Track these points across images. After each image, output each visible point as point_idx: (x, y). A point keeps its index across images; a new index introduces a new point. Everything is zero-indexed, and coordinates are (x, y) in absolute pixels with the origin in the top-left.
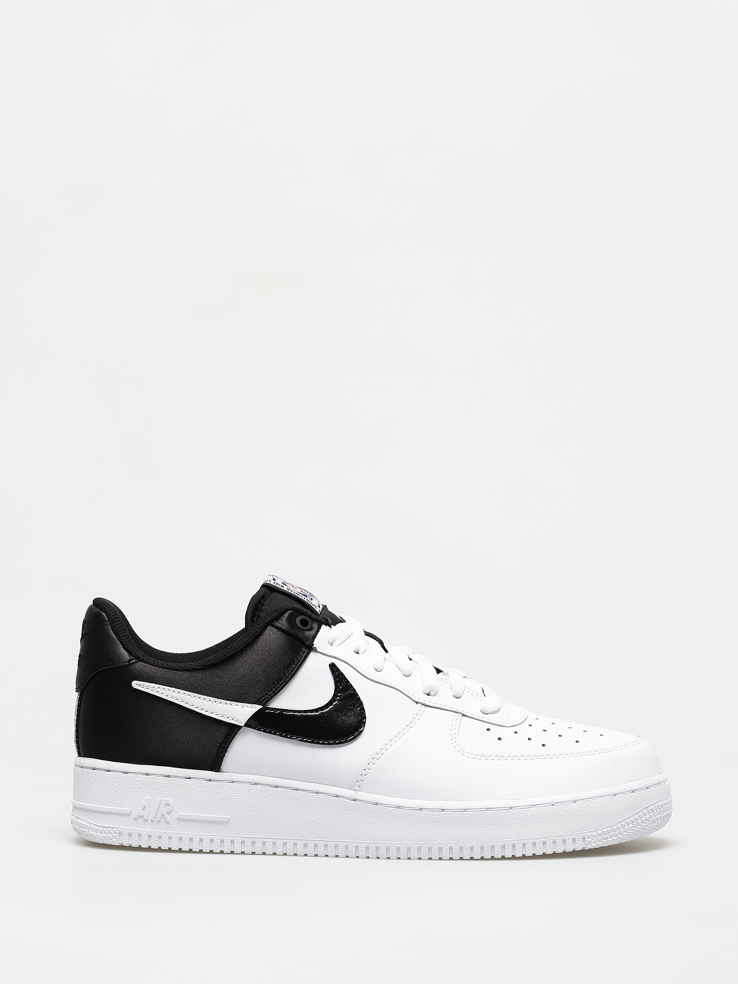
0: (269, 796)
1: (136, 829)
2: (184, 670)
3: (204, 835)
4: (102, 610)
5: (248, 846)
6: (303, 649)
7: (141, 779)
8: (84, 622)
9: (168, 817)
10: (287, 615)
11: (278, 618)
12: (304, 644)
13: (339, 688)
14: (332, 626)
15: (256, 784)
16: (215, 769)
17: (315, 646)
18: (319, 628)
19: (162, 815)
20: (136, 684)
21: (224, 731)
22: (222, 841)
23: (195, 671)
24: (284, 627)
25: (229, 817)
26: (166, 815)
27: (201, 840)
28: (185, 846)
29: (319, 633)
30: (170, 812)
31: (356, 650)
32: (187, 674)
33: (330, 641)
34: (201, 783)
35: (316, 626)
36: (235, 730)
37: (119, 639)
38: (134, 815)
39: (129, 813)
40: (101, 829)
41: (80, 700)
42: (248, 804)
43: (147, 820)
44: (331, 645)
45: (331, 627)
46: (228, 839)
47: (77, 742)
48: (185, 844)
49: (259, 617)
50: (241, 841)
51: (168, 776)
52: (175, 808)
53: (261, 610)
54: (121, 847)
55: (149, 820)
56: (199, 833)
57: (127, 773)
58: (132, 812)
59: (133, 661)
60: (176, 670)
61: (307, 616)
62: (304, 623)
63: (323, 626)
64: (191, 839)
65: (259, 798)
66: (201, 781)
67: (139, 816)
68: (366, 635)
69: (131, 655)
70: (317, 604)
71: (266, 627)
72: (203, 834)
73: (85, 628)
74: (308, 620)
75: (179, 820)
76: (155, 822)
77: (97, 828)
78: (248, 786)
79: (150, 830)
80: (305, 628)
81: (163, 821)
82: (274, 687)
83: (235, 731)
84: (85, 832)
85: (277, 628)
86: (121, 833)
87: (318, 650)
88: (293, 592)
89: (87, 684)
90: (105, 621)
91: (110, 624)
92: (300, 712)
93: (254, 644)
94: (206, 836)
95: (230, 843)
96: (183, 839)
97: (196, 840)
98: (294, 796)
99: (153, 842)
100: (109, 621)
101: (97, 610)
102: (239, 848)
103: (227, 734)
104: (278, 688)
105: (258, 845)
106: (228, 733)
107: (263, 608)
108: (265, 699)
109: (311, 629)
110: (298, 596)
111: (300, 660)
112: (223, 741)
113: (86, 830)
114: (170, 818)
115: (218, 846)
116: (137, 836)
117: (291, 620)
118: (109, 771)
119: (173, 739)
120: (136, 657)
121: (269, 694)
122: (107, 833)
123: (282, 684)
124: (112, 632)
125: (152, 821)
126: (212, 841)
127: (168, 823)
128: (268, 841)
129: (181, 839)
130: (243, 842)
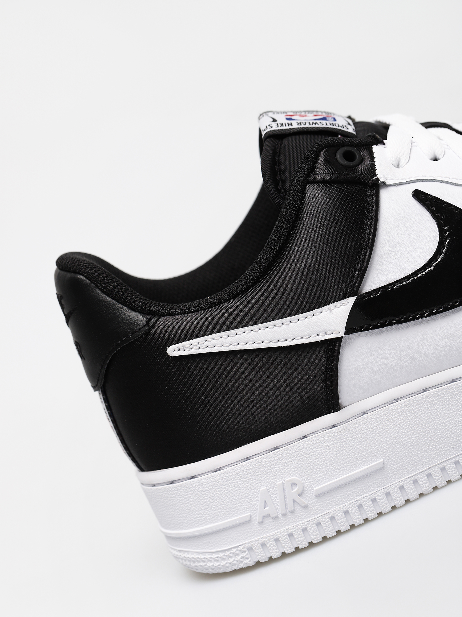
0: (420, 407)
1: (268, 534)
2: (226, 301)
3: (361, 499)
4: (75, 272)
5: (424, 483)
6: (368, 193)
7: (243, 468)
8: (60, 298)
9: (303, 500)
10: (321, 158)
11: (312, 169)
12: (365, 185)
13: (442, 219)
14: (385, 141)
15: (397, 400)
16: (333, 409)
17: (381, 180)
18: (371, 153)
19: (294, 501)
20: (173, 351)
21: (320, 354)
22: (388, 494)
23: (241, 294)
24: (328, 177)
25: (382, 460)
26: (298, 499)
27: (360, 506)
28: (342, 526)
29: (375, 160)
30: (302, 493)
31: (432, 156)
32: (234, 303)
33: (394, 163)
34: (325, 436)
35: (365, 154)
36: (334, 346)
37: (118, 301)
38: (257, 518)
39: (248, 519)
40: (221, 555)
41: (106, 400)
42: (398, 432)
43: (276, 518)
44: (398, 167)
45: (384, 144)
46: (394, 489)
47: (130, 454)
48: (341, 522)
49: (283, 181)
50: (412, 482)
51: (276, 448)
52: (306, 485)
53: (281, 171)
55: (280, 516)
56: (352, 499)
57: (219, 469)
58: (251, 516)
59: (153, 321)
60: (216, 305)
61: (348, 145)
62: (349, 156)
63: (375, 148)
64: (346, 513)
65: (409, 416)
66: (323, 433)
67: (264, 517)
68: (427, 127)
69: (145, 314)
70: (345, 123)
71: (305, 188)
72: (359, 498)
73: (65, 306)
74: (352, 149)
75: (319, 495)
76: (289, 514)
77: (214, 556)
78: (388, 409)
79: (288, 527)
80: (354, 163)
81: (298, 508)
82: (358, 263)
83: (337, 347)
84: (201, 566)
85: (318, 182)
86: (250, 549)
87: (388, 182)
88: (307, 125)
89: (106, 377)
90: (88, 285)
91: (97, 286)
92: (408, 277)
93: (301, 219)
94: (365, 499)
95: (399, 491)
96: (336, 517)
97: (354, 511)
98: (454, 391)
99: (298, 541)
100: (92, 282)
101: (69, 275)
102: (414, 492)
103: (328, 357)
104: (363, 262)
105: (436, 476)
106: (328, 353)
107: (282, 167)
108: (354, 285)
109: (362, 161)
110: (317, 126)
111: (372, 210)
112: (326, 368)
113: (202, 564)
114: (306, 500)
115: (386, 504)
116: (274, 543)
117: (330, 163)
118: (193, 477)
119: (259, 398)
120: (154, 314)
121: (356, 275)
122: (231, 557)
123: (366, 253)
124: (104, 296)
125: (284, 515)
126: (374, 500)
127: (306, 507)
128: (447, 465)
129: (332, 518)
130: (415, 482)
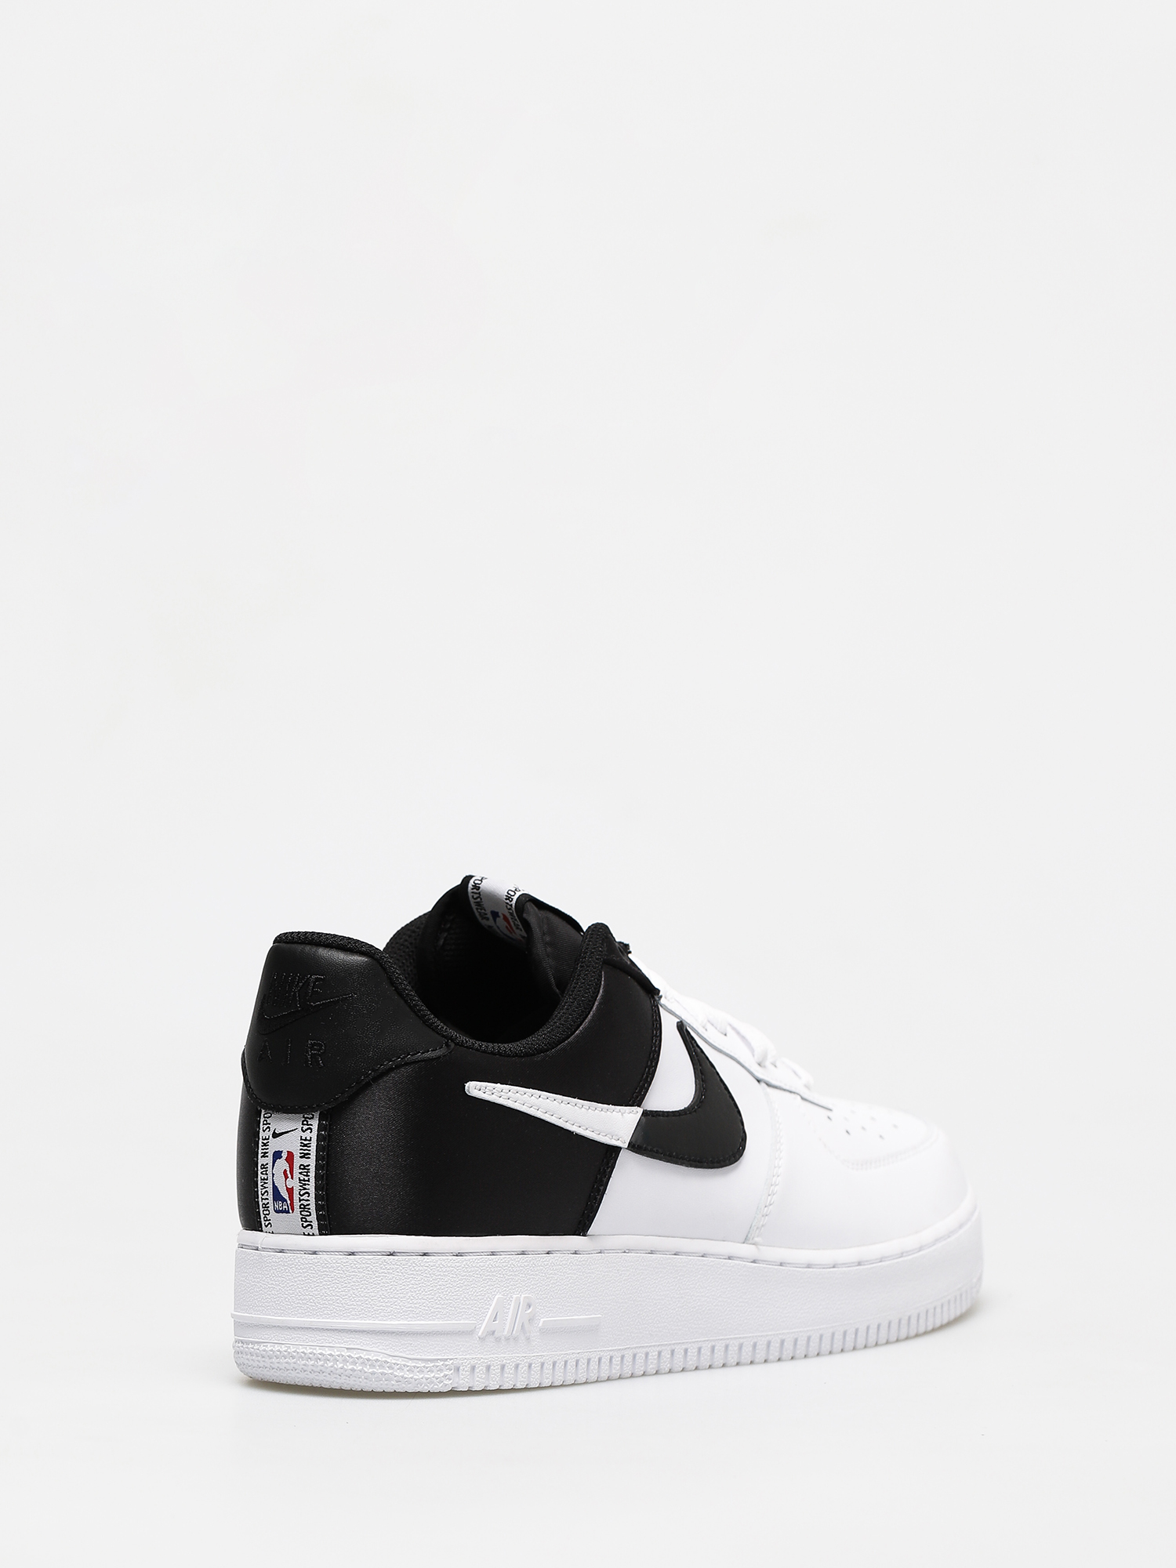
0: (645, 1270)
1: (482, 1356)
3: (569, 1354)
9: (529, 1329)
16: (582, 1232)
19: (522, 1325)
21: (599, 1159)
22: (589, 1362)
25: (600, 1316)
26: (527, 1325)
27: (566, 1363)
28: (546, 1379)
30: (532, 1319)
34: (565, 1259)
36: (613, 1155)
38: (479, 1332)
39: (471, 1328)
40: (421, 1364)
43: (499, 1339)
48: (548, 1374)
52: (537, 1311)
54: (453, 1393)
55: (502, 1338)
57: (461, 1255)
58: (475, 1326)
59: (452, 1046)
64: (555, 1364)
65: (634, 1276)
66: (567, 1257)
67: (488, 1333)
76: (511, 1340)
77: (410, 1363)
79: (502, 1355)
83: (614, 1158)
84: (383, 1374)
86: (456, 1368)
94: (572, 1356)
95: (597, 1363)
96: (546, 1365)
97: (561, 1365)
98: (674, 1266)
99: (507, 1378)
103: (601, 1166)
106: (603, 1160)
113: (387, 1371)
114: (531, 1330)
118: (426, 1255)
120: (450, 1039)
122: (433, 1372)
125: (507, 1339)
129: (543, 1365)
